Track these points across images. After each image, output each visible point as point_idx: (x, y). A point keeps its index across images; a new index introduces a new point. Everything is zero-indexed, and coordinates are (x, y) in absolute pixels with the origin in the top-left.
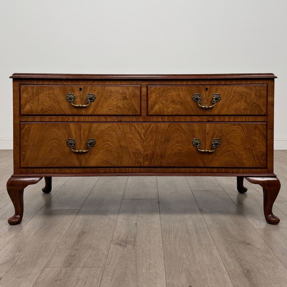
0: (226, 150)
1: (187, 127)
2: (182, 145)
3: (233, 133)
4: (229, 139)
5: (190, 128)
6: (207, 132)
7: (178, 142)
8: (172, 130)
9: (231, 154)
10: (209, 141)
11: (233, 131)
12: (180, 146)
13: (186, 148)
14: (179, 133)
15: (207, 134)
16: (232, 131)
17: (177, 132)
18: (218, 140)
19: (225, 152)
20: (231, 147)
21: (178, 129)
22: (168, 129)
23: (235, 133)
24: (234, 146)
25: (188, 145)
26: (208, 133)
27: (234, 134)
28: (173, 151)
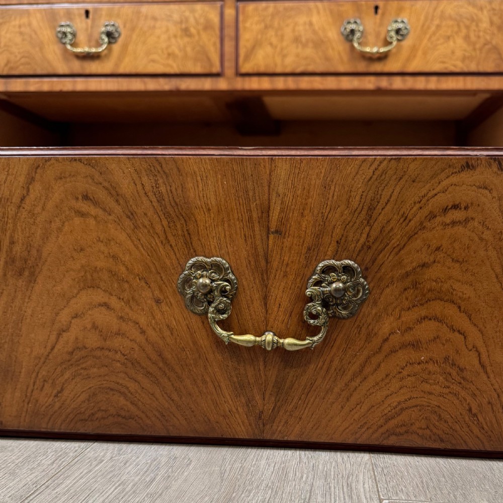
0: (396, 339)
1: (145, 179)
2: (114, 302)
3: (454, 223)
4: (424, 265)
5: (163, 189)
6: (275, 215)
7: (89, 281)
8: (50, 205)
9: (431, 367)
10: (291, 277)
11: (456, 207)
12: (106, 305)
13: (143, 320)
14: (92, 222)
15: (277, 232)
16: (445, 210)
17: (82, 215)
18: (347, 269)
19: (393, 351)
20: (436, 319)
21: (86, 197)
22: (23, 199)
23: (467, 221)
24: (451, 311)
25: (158, 301)
26: (282, 222)
27: (460, 229)
28: (59, 335)
